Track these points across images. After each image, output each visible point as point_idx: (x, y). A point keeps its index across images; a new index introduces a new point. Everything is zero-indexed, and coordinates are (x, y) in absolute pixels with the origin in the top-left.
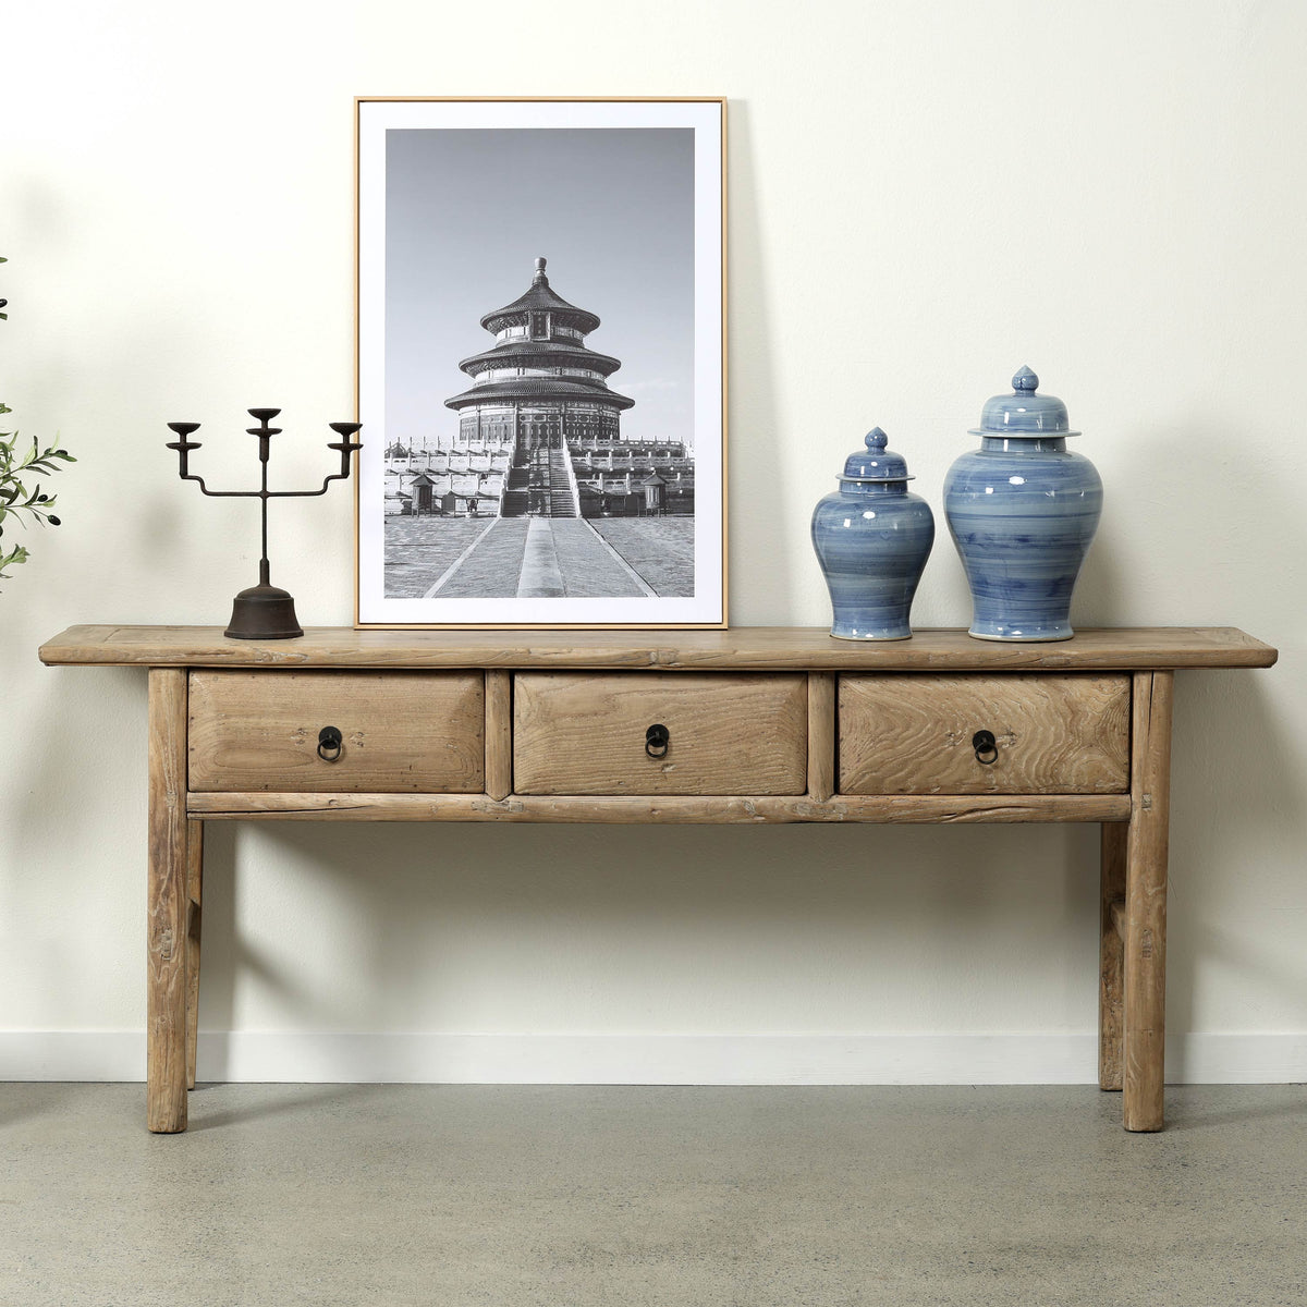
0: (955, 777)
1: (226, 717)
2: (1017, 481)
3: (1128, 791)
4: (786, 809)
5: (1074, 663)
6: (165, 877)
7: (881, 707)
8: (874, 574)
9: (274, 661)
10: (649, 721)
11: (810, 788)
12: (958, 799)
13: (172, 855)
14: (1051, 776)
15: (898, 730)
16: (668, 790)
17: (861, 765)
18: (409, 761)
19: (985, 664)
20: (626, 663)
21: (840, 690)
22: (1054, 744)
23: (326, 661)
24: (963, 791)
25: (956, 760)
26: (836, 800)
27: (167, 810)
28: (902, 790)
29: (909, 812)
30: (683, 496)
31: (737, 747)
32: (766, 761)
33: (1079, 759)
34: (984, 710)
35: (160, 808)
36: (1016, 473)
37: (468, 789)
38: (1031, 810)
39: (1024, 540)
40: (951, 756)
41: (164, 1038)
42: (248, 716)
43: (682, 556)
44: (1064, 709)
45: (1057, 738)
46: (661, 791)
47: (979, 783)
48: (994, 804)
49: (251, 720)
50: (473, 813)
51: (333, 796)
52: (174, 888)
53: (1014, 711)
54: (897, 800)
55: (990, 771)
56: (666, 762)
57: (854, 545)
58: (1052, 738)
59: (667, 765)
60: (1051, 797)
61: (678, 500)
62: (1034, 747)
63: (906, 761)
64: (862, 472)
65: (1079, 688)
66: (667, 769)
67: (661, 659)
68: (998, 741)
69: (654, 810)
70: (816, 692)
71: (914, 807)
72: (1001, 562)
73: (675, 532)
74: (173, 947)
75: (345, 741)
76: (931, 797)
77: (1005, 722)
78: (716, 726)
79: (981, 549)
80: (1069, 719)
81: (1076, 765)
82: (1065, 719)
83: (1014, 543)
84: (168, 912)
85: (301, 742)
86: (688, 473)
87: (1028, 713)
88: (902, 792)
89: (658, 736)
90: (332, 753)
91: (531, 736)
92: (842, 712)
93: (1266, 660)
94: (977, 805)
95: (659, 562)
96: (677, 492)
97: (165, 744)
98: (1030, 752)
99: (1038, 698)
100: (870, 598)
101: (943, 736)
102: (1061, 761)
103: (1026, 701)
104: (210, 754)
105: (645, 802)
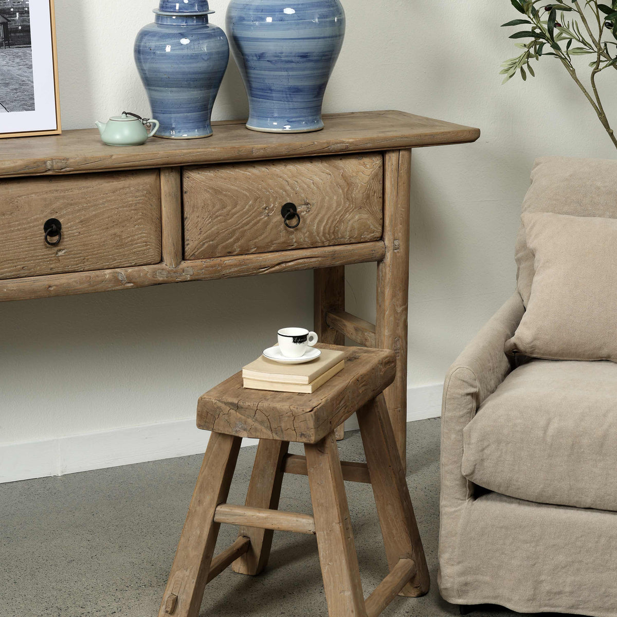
0: (267, 240)
2: (289, 11)
3: (381, 238)
4: (149, 276)
5: (351, 148)
7: (217, 191)
8: (196, 87)
10: (46, 216)
11: (165, 257)
12: (270, 256)
14: (333, 233)
15: (229, 208)
16: (60, 270)
17: (202, 237)
19: (292, 153)
20: (27, 171)
21: (184, 180)
22: (336, 209)
24: (272, 249)
25: (269, 227)
26: (184, 264)
28: (230, 252)
29: (236, 269)
30: (21, 31)
31: (112, 231)
32: (134, 240)
33: (352, 218)
34: (288, 188)
36: (289, 6)
38: (320, 259)
39: (304, 56)
40: (266, 224)
43: (24, 79)
44: (342, 182)
45: (338, 205)
46: (54, 271)
47: (284, 243)
48: (295, 257)
53: (309, 187)
54: (228, 260)
55: (292, 233)
56: (59, 248)
57: (181, 65)
58: (334, 205)
59: (60, 250)
60: (332, 248)
61: (18, 34)
62: (323, 212)
63: (234, 231)
64: (177, 8)
65: (350, 165)
66: (60, 253)
67: (55, 166)
68: (299, 210)
69: (50, 287)
70: (167, 183)
71: (240, 265)
72: (284, 73)
73: (18, 60)
76: (251, 256)
77: (303, 195)
78: (95, 216)
79: (269, 65)
80: (346, 190)
81: (350, 223)
82: (343, 190)
83: (298, 59)
86: (25, 12)
87: (318, 187)
88: (230, 254)
89: (53, 228)
92: (185, 196)
93: (472, 137)
94: (283, 259)
95: (7, 85)
96: (17, 28)
98: (320, 216)
99: (324, 176)
100: (190, 105)
101: (260, 209)
102: (340, 221)
103: (317, 179)
105: (41, 282)
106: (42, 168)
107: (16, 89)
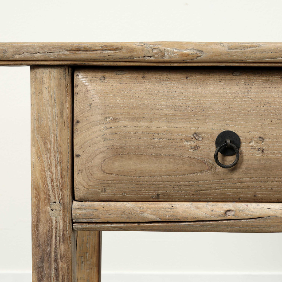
1: (114, 120)
9: (167, 58)
13: (57, 269)
23: (225, 58)
27: (50, 221)
35: (43, 218)
42: (138, 119)
49: (141, 123)
75: (244, 147)
85: (196, 148)
90: (230, 160)
97: (48, 150)
104: (98, 160)
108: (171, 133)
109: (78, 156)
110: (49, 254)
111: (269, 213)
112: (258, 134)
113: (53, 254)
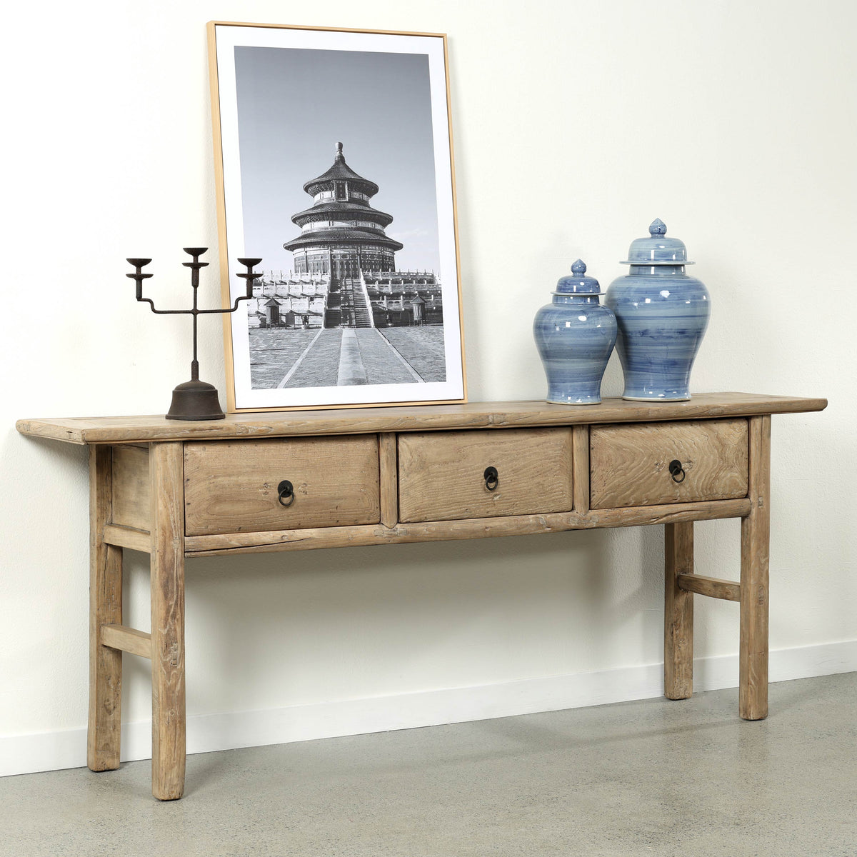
0: (657, 493)
1: (215, 477)
2: (665, 294)
3: (747, 496)
4: (564, 521)
5: (726, 412)
6: (172, 603)
7: (619, 448)
8: (594, 358)
9: (250, 433)
10: (485, 465)
11: (576, 505)
12: (660, 508)
13: (177, 586)
14: (710, 489)
15: (628, 463)
16: (494, 513)
17: (606, 488)
18: (337, 503)
19: (679, 415)
20: (474, 423)
21: (592, 437)
22: (713, 467)
23: (285, 432)
24: (660, 502)
25: (660, 481)
26: (591, 513)
27: (173, 552)
28: (626, 504)
29: (633, 519)
30: (435, 311)
31: (536, 480)
32: (553, 489)
33: (725, 476)
34: (675, 447)
35: (168, 550)
36: (665, 289)
37: (370, 522)
38: (698, 512)
39: (682, 332)
40: (657, 478)
41: (173, 727)
42: (230, 476)
43: (438, 353)
44: (717, 443)
45: (714, 464)
46: (489, 514)
47: (670, 496)
48: (679, 509)
49: (232, 478)
50: (376, 539)
51: (285, 532)
52: (179, 610)
53: (691, 446)
54: (626, 511)
55: (677, 487)
56: (495, 493)
57: (584, 338)
58: (711, 463)
59: (496, 495)
60: (708, 503)
61: (433, 314)
62: (702, 470)
63: (632, 483)
64: (575, 290)
65: (723, 429)
66: (495, 498)
67: (496, 420)
68: (683, 467)
69: (486, 528)
70: (579, 439)
71: (636, 515)
72: (664, 348)
73: (433, 337)
74: (178, 656)
75: (295, 491)
76: (644, 507)
77: (686, 454)
78: (524, 466)
79: (651, 340)
80: (720, 450)
81: (724, 480)
82: (718, 450)
83: (677, 335)
84: (175, 630)
85: (266, 493)
86: (438, 295)
87: (698, 447)
88: (626, 505)
89: (491, 475)
90: (286, 500)
91: (412, 480)
92: (592, 452)
93: (820, 406)
94: (669, 511)
95: (424, 358)
96: (432, 308)
97: (171, 500)
98: (699, 475)
99: (703, 437)
100: (588, 375)
101: (653, 465)
102: (717, 478)
103: (697, 439)
104: (204, 506)
105: (479, 524)
106: (485, 422)
107: (431, 362)
108: (251, 484)
109: (189, 504)
110: (173, 576)
111: (309, 535)
112: (303, 482)
113: (175, 575)
